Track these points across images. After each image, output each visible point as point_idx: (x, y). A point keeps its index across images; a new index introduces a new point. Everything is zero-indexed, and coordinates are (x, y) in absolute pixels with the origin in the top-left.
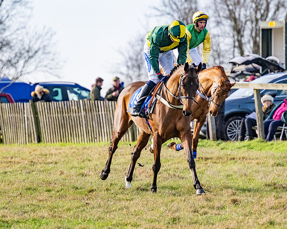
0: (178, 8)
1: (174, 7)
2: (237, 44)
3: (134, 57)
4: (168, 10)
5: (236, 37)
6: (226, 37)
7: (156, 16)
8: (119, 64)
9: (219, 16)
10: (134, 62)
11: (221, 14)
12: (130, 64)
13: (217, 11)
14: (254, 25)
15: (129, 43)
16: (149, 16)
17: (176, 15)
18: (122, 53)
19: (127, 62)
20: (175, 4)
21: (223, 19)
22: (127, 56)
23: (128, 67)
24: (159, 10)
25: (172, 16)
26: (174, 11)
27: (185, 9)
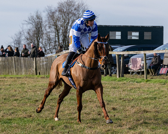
0: (34, 21)
1: (33, 21)
2: (57, 35)
3: (17, 40)
4: (31, 22)
5: (56, 33)
6: (53, 33)
7: (26, 24)
8: (11, 42)
9: (50, 24)
10: (17, 42)
11: (51, 24)
12: (15, 42)
13: (49, 22)
14: (63, 28)
15: (15, 34)
16: (24, 24)
17: (34, 24)
18: (12, 38)
19: (14, 42)
20: (34, 20)
21: (52, 26)
22: (15, 39)
23: (15, 43)
24: (27, 22)
25: (32, 24)
26: (33, 22)
27: (37, 22)
